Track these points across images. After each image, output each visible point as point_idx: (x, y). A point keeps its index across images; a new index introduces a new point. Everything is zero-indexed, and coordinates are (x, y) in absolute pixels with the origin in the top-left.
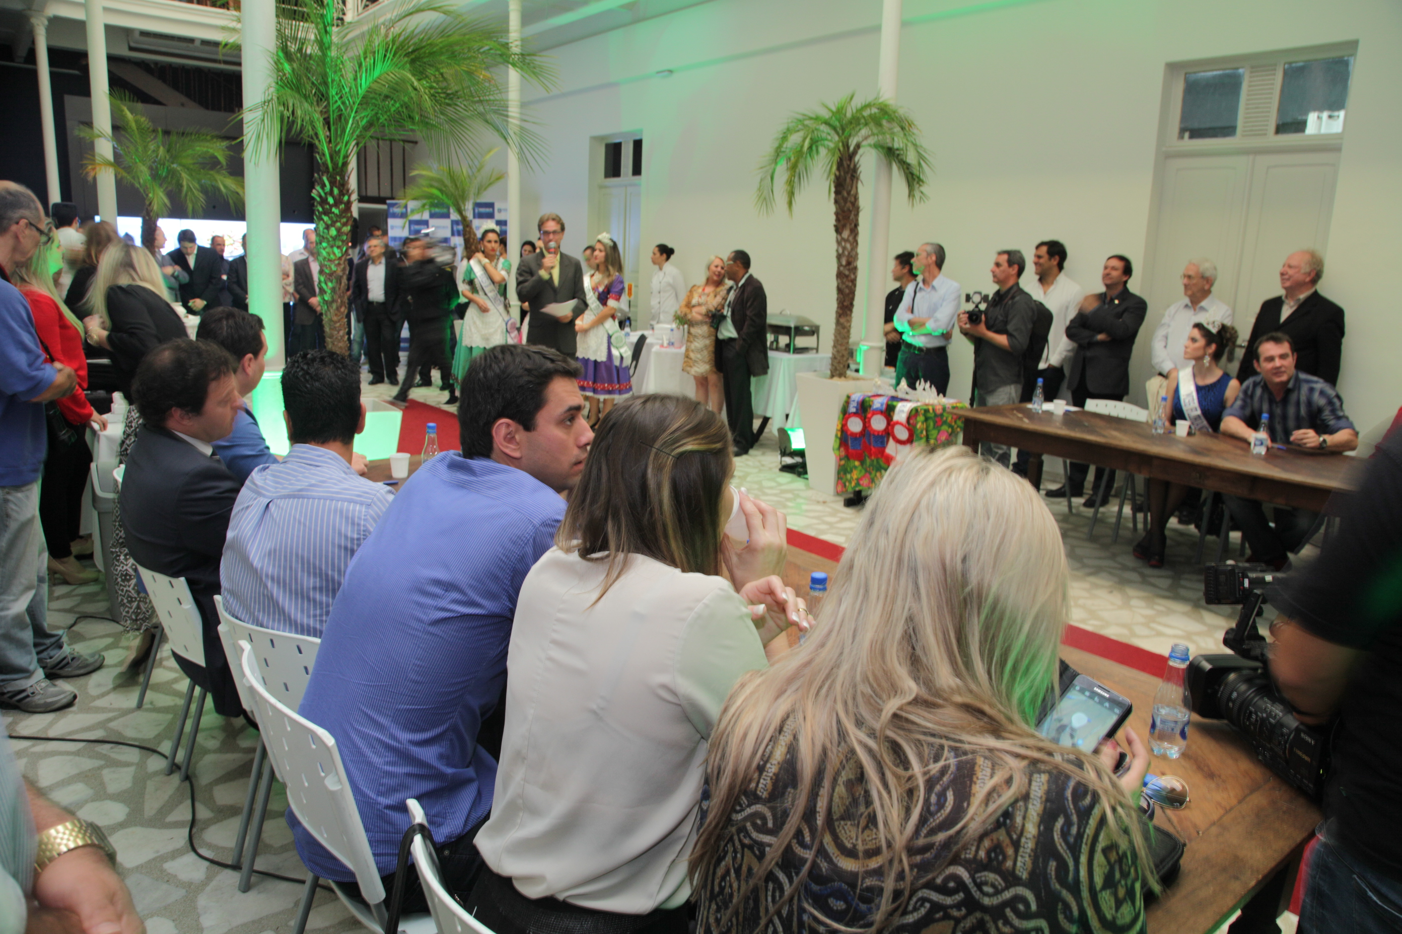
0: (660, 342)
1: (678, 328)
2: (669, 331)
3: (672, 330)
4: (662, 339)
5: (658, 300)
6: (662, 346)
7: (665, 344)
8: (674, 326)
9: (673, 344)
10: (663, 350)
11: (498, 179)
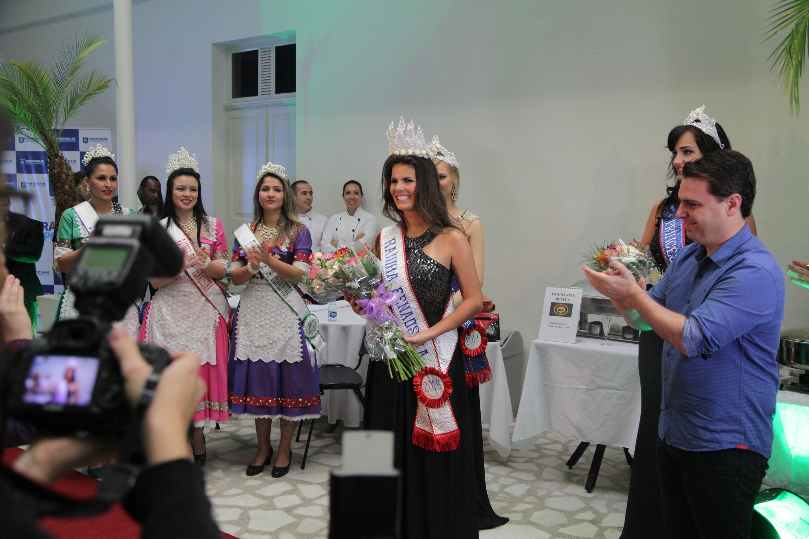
11: (100, 88)
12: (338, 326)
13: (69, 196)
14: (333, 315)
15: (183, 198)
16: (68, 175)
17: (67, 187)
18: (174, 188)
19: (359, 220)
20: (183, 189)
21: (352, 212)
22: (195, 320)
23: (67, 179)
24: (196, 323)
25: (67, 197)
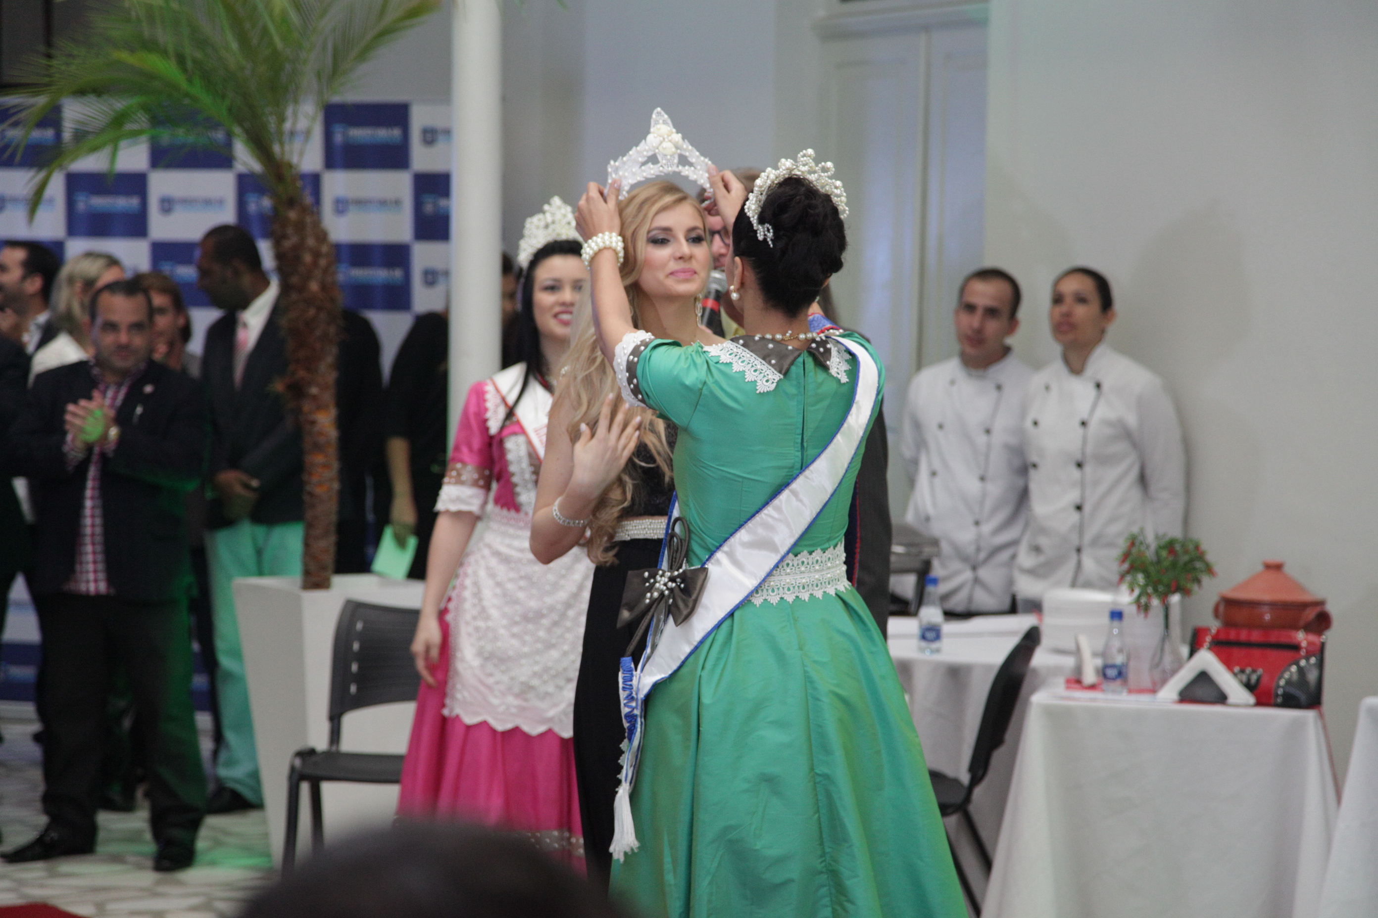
0: (1069, 662)
1: (1144, 608)
2: (1105, 620)
3: (1117, 615)
4: (1077, 652)
5: (1073, 496)
6: (1076, 681)
7: (1090, 677)
8: (1125, 598)
9: (1121, 674)
10: (1082, 697)
11: (413, 13)
12: (937, 666)
13: (319, 309)
14: (930, 635)
15: (557, 309)
16: (317, 255)
17: (314, 286)
18: (537, 286)
19: (1098, 386)
20: (553, 288)
21: (1075, 367)
22: (555, 624)
23: (315, 264)
24: (558, 631)
25: (312, 312)
